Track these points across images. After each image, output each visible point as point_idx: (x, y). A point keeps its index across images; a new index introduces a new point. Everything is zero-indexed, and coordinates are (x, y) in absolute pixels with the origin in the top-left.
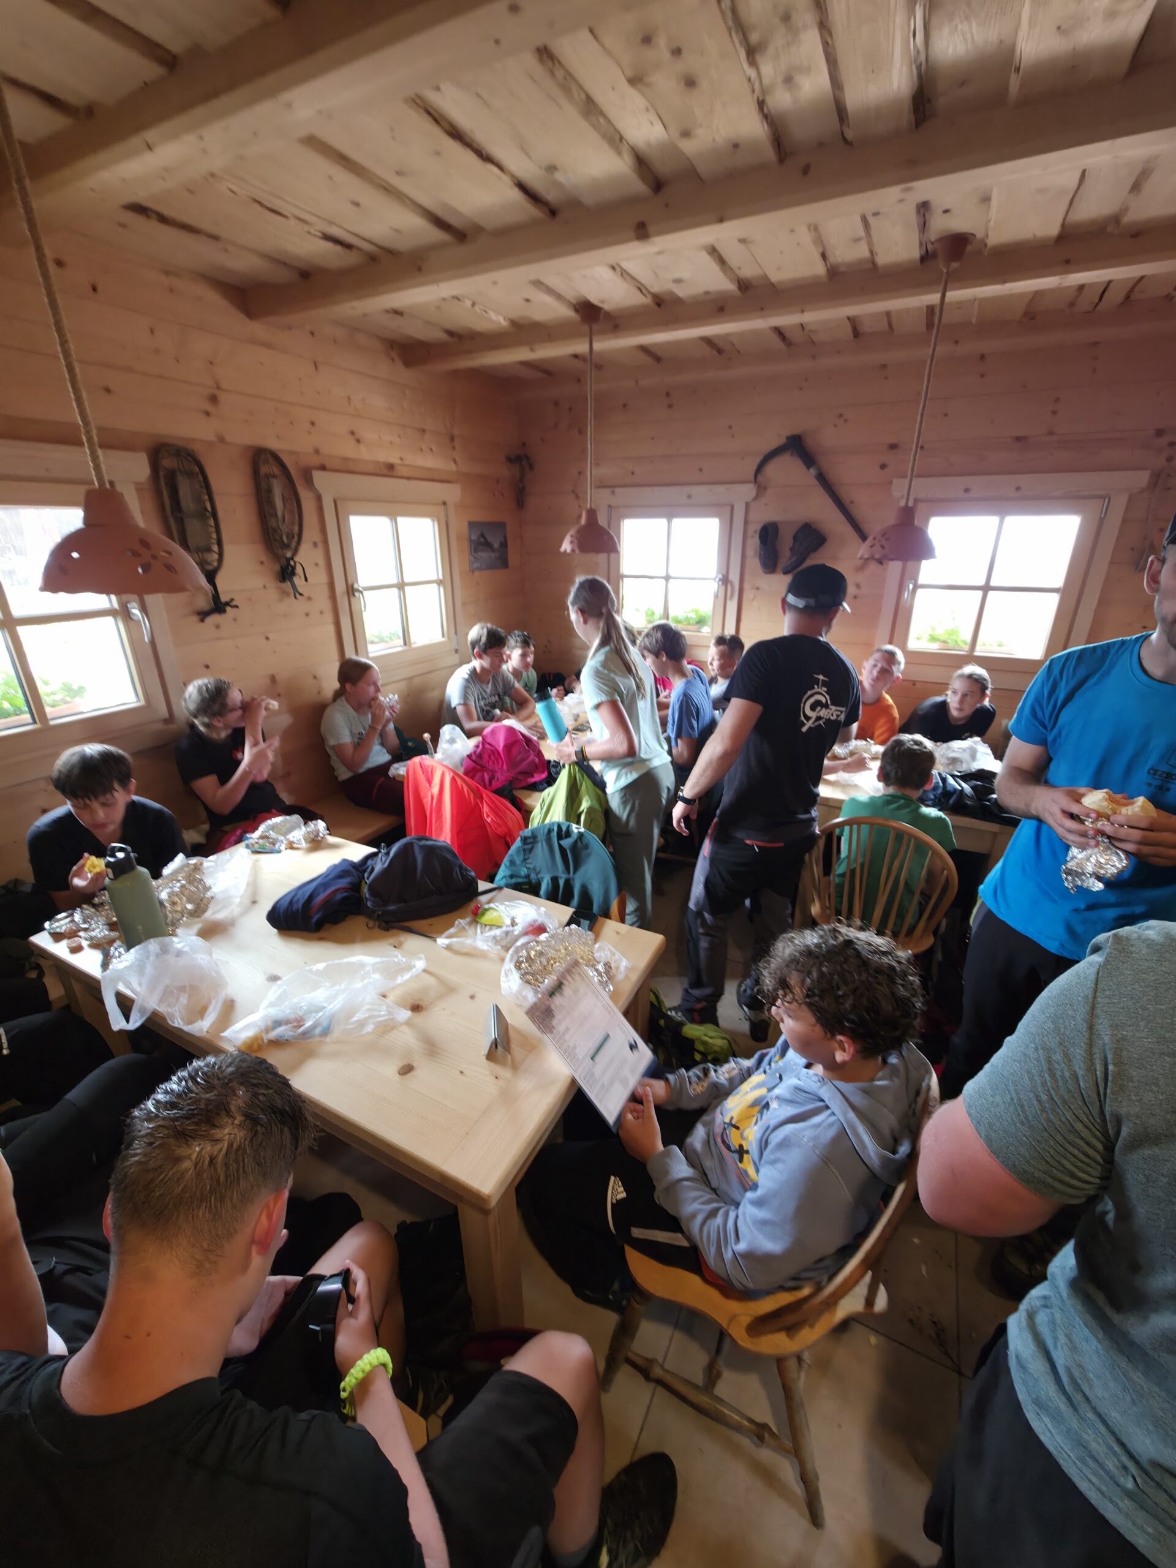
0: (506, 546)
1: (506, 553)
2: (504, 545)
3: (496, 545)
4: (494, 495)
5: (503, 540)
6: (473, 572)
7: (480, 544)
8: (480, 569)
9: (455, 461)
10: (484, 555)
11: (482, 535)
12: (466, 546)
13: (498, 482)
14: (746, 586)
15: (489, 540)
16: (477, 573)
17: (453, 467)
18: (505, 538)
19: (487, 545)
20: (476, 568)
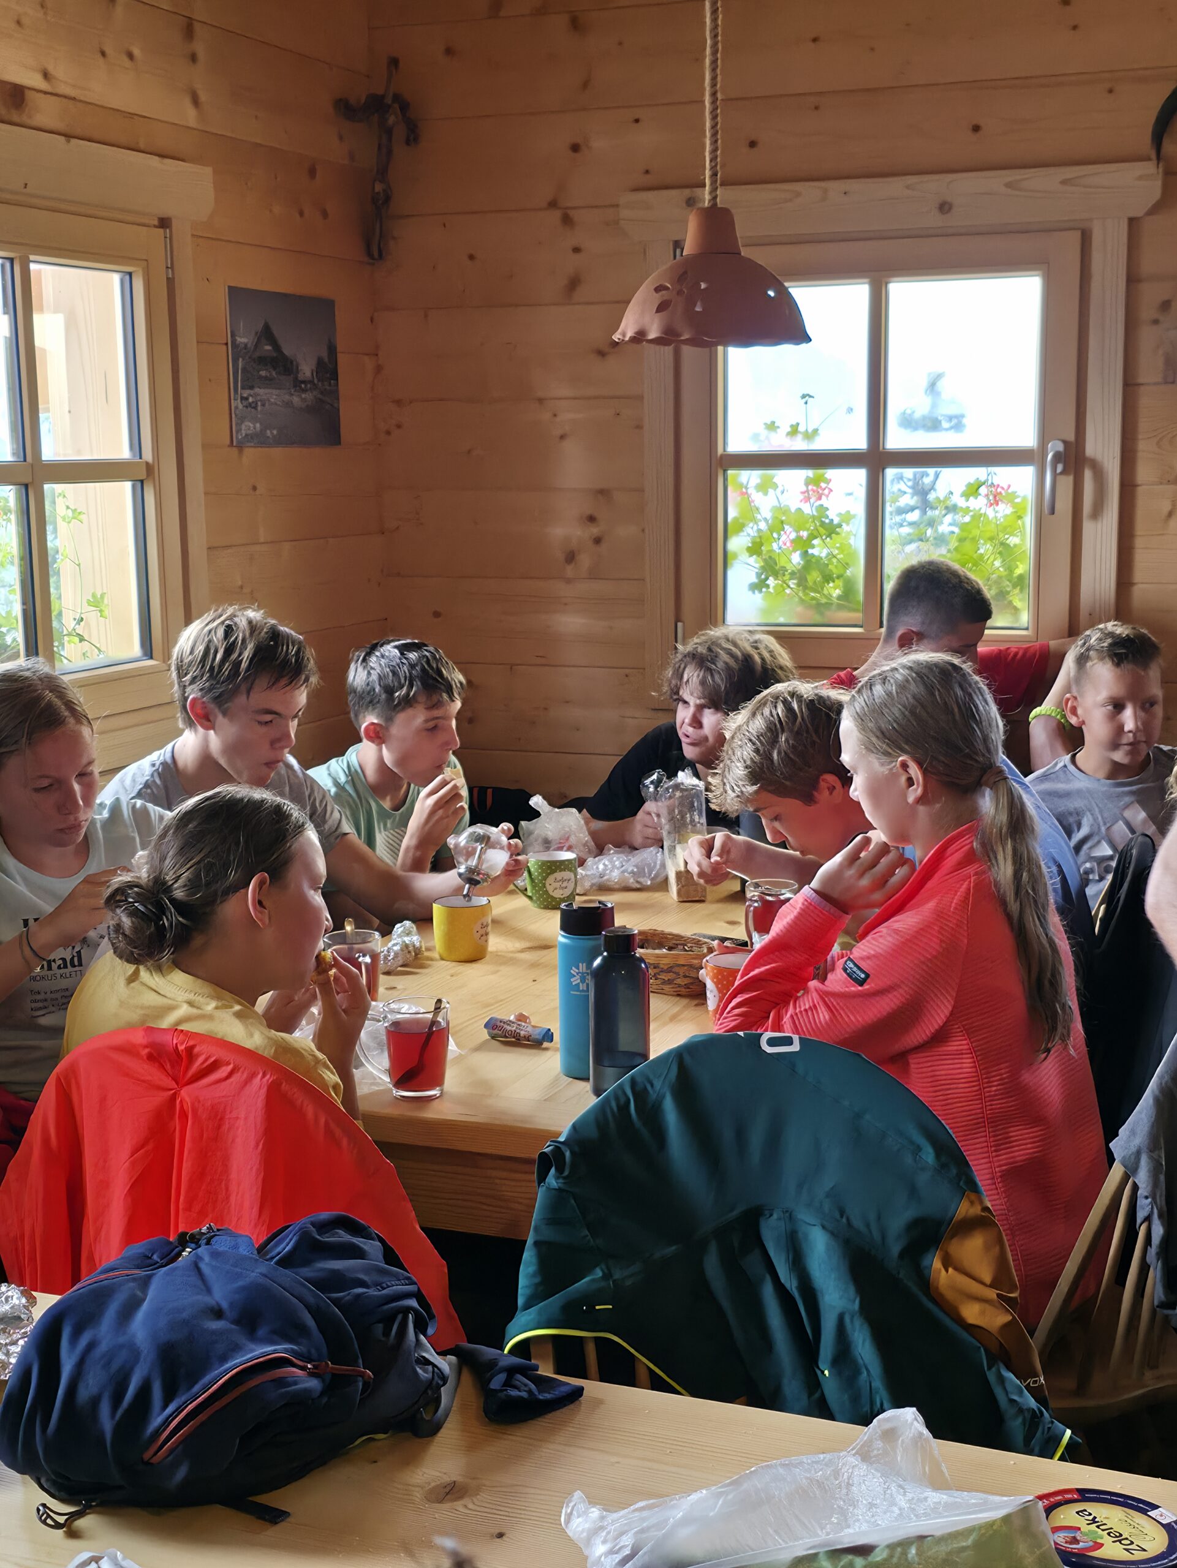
0: (334, 375)
1: (335, 394)
2: (328, 370)
3: (306, 370)
4: (301, 214)
5: (325, 354)
6: (240, 447)
7: (262, 361)
8: (259, 440)
9: (196, 101)
10: (272, 396)
11: (267, 334)
12: (221, 361)
13: (312, 172)
14: (1144, 473)
15: (287, 351)
16: (251, 453)
17: (190, 116)
18: (332, 350)
19: (283, 365)
20: (249, 437)
